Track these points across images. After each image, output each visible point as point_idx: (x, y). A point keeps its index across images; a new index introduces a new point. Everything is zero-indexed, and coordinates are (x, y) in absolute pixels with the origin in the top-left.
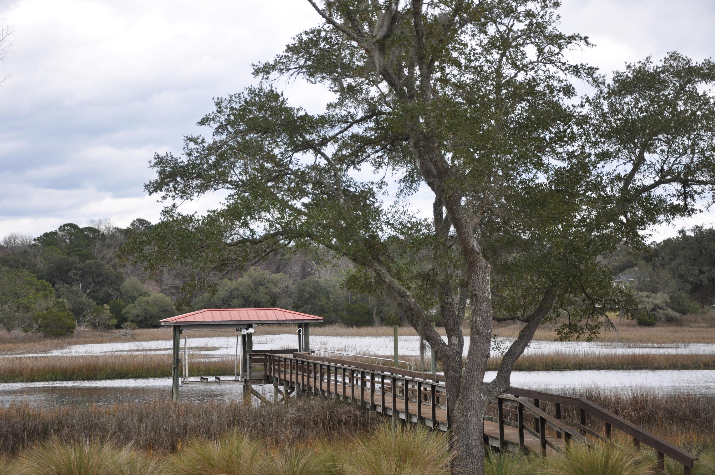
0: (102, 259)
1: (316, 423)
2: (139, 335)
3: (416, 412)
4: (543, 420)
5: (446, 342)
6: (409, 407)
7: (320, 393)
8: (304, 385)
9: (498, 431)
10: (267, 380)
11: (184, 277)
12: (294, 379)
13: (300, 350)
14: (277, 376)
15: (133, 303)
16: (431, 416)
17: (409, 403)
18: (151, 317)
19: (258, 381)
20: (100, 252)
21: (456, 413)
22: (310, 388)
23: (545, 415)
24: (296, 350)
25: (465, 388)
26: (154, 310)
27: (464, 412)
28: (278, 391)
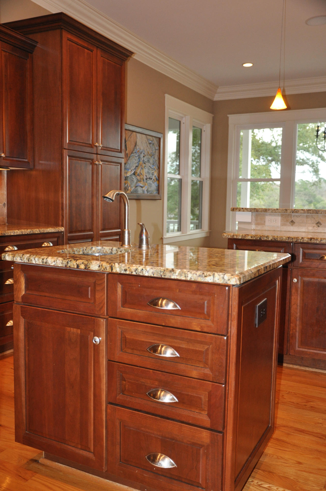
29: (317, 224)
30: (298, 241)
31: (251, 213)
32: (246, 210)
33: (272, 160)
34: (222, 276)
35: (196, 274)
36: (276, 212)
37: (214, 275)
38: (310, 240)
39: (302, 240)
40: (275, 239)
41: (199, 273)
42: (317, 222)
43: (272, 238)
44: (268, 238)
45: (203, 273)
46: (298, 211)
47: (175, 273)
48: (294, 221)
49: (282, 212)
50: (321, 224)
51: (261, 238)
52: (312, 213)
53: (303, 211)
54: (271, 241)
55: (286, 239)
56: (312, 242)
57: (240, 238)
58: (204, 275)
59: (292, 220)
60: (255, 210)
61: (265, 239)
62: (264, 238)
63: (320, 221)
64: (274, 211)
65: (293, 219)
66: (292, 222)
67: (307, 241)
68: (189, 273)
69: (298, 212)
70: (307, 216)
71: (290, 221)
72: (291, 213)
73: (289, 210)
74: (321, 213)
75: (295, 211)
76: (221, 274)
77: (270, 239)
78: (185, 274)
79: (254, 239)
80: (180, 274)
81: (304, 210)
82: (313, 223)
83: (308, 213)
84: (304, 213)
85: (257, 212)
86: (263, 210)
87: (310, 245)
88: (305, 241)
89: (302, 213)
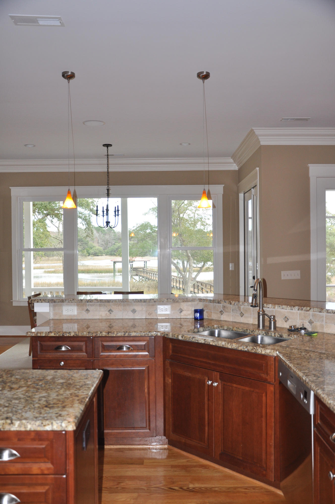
0: (82, 236)
1: (152, 287)
2: (95, 259)
3: (175, 285)
4: (203, 288)
5: (184, 274)
6: (180, 286)
7: (151, 279)
8: (147, 277)
9: (193, 290)
10: (137, 275)
11: (105, 241)
12: (144, 276)
13: (145, 268)
14: (139, 274)
15: (91, 249)
16: (179, 286)
17: (180, 285)
18: (97, 253)
19: (134, 275)
20: (81, 235)
21: (185, 288)
22: (148, 278)
23: (203, 287)
24: (143, 268)
25: (187, 283)
26: (97, 251)
27: (187, 288)
28: (139, 278)
29: (109, 311)
30: (97, 335)
31: (49, 303)
32: (43, 302)
33: (47, 215)
34: (60, 424)
35: (35, 425)
36: (72, 302)
37: (52, 423)
38: (107, 334)
39: (101, 334)
40: (76, 335)
41: (38, 423)
42: (109, 309)
43: (74, 334)
44: (70, 334)
45: (42, 423)
46: (93, 301)
47: (15, 425)
48: (89, 310)
49: (78, 302)
50: (112, 311)
51: (64, 334)
52: (105, 302)
53: (96, 301)
54: (73, 337)
55: (87, 334)
56: (110, 336)
57: (44, 335)
58: (43, 425)
59: (87, 309)
60: (53, 301)
61: (68, 335)
62: (66, 335)
63: (112, 309)
64: (70, 302)
65: (88, 307)
66: (87, 310)
67: (105, 335)
68: (28, 424)
69: (91, 302)
70: (100, 305)
71: (86, 310)
72: (86, 303)
73: (84, 301)
74: (112, 302)
75: (89, 301)
76: (58, 422)
77: (72, 335)
78: (25, 425)
79: (57, 335)
80: (20, 426)
81: (98, 299)
82: (106, 311)
83: (101, 302)
84: (98, 302)
85: (55, 303)
86: (60, 300)
87: (108, 338)
88: (103, 335)
89: (96, 302)
